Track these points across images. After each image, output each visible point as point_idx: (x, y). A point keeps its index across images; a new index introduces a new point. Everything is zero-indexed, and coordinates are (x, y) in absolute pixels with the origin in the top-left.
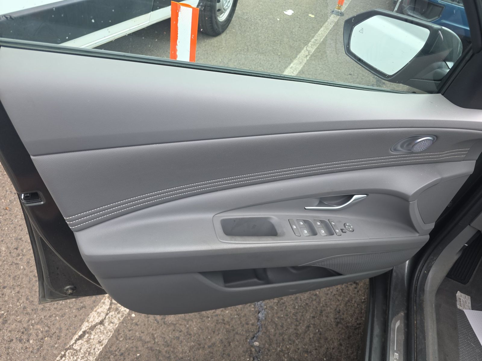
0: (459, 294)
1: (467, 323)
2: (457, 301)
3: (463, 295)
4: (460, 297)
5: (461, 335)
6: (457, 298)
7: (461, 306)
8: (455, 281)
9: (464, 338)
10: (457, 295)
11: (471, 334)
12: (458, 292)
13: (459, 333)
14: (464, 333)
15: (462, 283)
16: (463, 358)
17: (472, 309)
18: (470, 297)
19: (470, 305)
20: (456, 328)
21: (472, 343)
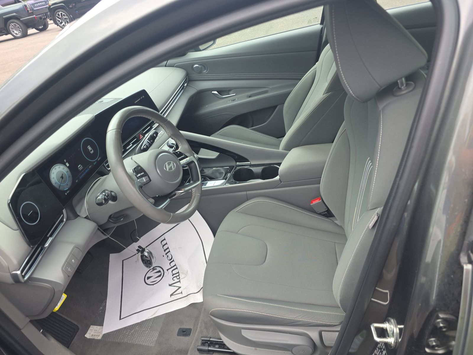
0: (88, 336)
1: (115, 332)
2: (95, 338)
3: (89, 331)
4: (91, 335)
5: (125, 340)
6: (92, 338)
7: (99, 335)
8: (75, 338)
9: (127, 338)
10: (88, 337)
11: (123, 331)
12: (86, 336)
13: (123, 341)
14: (123, 336)
15: (77, 332)
16: (143, 342)
17: (103, 326)
18: (91, 326)
19: (99, 327)
20: (119, 344)
21: (132, 332)
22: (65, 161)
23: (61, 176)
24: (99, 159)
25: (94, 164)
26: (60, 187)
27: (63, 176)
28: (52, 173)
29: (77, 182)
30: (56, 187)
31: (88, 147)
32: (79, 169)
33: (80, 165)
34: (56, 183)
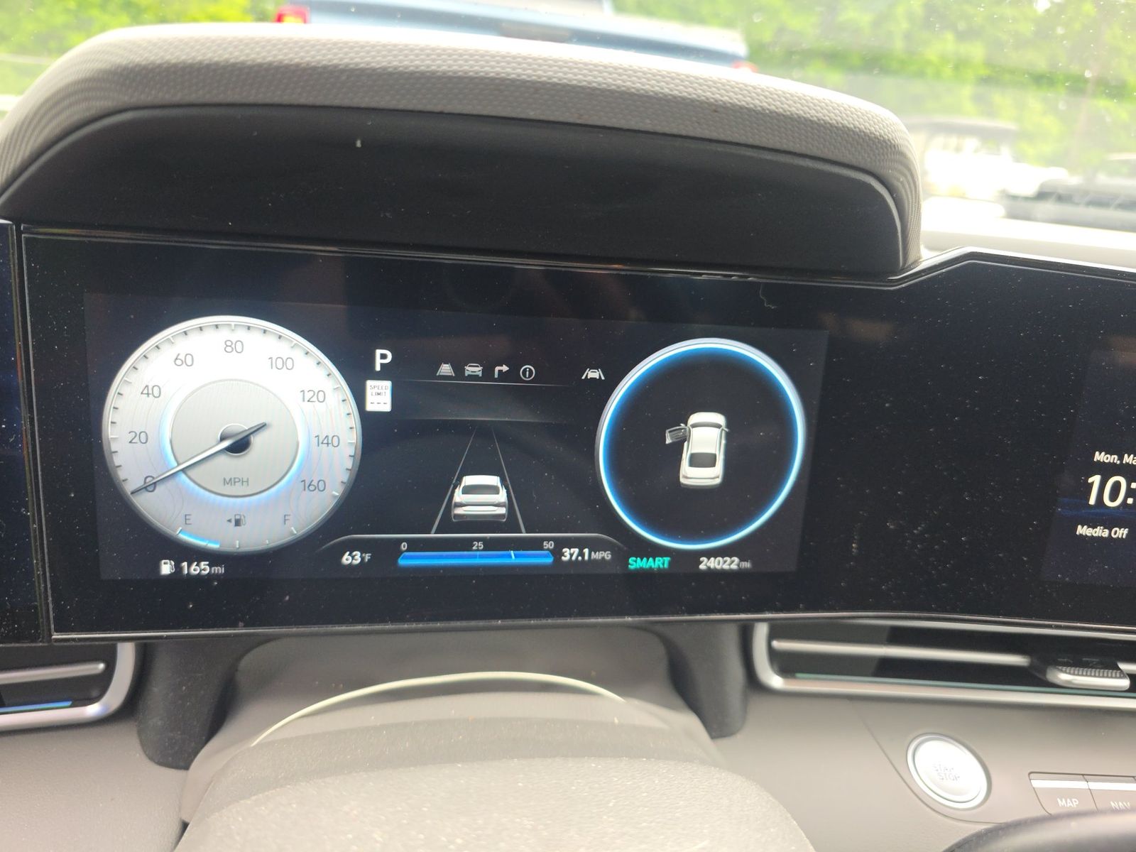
22: (383, 356)
23: (242, 424)
24: (707, 564)
25: (636, 563)
26: (150, 486)
27: (256, 441)
28: (168, 353)
29: (346, 559)
30: (117, 460)
31: (695, 418)
32: (459, 496)
33: (494, 480)
34: (139, 437)
